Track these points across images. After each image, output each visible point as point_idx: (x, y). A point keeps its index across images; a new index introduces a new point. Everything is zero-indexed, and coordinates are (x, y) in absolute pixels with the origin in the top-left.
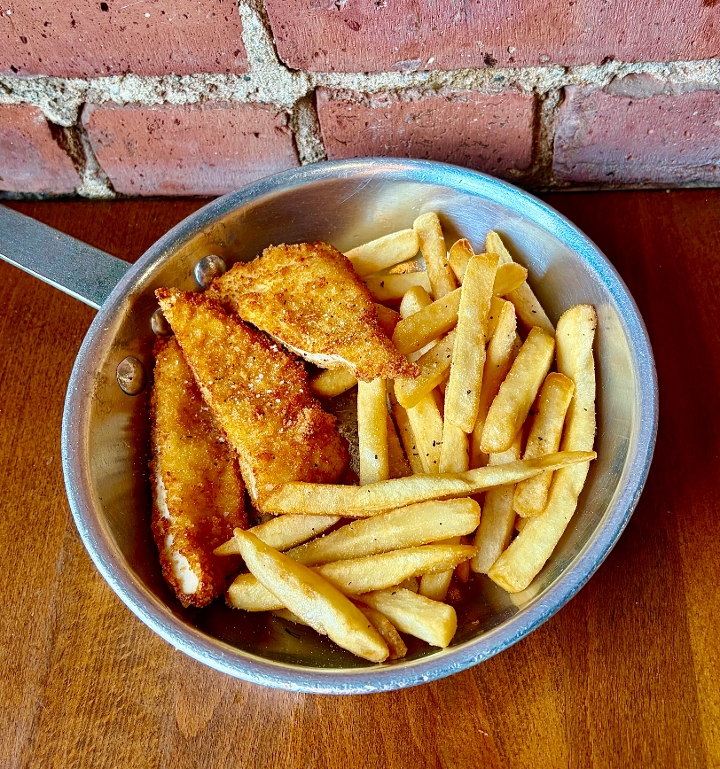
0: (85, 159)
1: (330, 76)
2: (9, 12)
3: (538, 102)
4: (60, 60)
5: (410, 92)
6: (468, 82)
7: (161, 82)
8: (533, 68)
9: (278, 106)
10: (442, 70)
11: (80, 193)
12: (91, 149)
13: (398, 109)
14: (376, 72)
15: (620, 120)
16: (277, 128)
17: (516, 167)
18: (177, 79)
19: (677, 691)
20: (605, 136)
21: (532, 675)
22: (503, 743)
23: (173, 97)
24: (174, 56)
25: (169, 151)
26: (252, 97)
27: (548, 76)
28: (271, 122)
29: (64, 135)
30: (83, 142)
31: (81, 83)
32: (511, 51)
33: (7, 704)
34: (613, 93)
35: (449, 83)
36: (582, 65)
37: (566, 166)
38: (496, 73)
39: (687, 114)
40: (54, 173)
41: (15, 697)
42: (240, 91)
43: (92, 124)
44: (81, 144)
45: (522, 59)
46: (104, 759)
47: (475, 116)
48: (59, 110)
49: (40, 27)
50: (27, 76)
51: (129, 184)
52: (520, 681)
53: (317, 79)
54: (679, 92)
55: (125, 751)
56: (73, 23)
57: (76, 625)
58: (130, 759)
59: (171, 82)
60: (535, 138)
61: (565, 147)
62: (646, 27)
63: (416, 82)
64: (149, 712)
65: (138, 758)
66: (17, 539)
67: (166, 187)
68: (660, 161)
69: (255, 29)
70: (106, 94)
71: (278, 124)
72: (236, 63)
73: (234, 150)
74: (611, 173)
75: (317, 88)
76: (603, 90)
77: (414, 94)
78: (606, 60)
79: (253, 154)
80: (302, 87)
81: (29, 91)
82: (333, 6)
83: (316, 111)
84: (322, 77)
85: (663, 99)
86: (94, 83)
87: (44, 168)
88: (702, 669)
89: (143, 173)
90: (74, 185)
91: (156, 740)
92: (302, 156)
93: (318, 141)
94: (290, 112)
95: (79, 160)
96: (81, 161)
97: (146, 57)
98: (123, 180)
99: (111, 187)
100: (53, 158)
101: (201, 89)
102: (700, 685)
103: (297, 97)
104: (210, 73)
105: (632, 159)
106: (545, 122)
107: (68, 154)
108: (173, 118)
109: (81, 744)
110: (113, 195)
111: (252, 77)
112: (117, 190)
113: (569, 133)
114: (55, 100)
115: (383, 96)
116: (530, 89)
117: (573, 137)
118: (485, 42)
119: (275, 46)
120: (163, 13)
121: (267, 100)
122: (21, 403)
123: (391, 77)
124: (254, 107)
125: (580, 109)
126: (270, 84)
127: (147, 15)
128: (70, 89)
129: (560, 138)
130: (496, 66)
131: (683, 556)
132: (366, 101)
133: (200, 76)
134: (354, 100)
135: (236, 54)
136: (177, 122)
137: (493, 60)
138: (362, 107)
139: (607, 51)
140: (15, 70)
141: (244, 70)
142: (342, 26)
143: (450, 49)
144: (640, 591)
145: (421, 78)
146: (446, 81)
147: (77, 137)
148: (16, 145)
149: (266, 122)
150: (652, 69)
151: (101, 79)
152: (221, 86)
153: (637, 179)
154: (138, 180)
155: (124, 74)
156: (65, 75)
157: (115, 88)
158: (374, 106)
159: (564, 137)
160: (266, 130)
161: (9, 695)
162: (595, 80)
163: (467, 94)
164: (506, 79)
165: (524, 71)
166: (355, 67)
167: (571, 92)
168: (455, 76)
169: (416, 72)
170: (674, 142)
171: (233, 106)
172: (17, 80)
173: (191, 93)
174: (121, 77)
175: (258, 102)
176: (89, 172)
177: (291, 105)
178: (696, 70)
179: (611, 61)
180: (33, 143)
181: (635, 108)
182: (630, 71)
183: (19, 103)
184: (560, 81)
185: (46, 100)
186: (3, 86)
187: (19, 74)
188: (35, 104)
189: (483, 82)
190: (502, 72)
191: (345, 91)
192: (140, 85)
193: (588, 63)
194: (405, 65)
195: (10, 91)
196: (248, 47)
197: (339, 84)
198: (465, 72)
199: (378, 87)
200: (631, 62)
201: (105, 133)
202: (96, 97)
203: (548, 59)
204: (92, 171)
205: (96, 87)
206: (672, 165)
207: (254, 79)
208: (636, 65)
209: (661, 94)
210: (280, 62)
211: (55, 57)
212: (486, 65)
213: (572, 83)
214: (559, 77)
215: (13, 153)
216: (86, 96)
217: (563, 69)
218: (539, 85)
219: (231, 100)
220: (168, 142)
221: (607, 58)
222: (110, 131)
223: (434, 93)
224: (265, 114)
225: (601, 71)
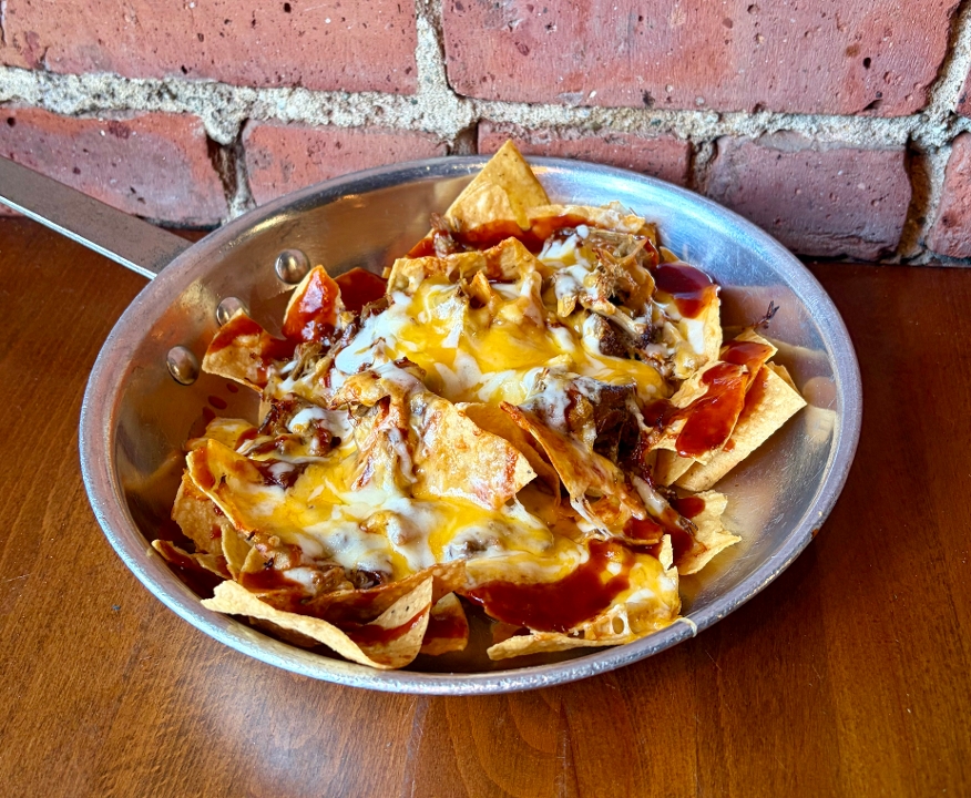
0: (236, 187)
1: (495, 107)
2: (192, 5)
3: (692, 155)
4: (233, 64)
5: (570, 132)
6: (626, 123)
7: (329, 99)
8: (688, 112)
9: (441, 136)
10: (602, 107)
12: (244, 175)
13: (557, 146)
14: (540, 104)
15: (769, 175)
18: (346, 97)
20: (754, 194)
23: (340, 118)
24: (347, 69)
25: (324, 178)
26: (416, 124)
27: (702, 124)
28: (433, 151)
29: (219, 155)
30: (237, 167)
31: (248, 93)
32: (669, 90)
34: (763, 146)
35: (608, 123)
36: (735, 111)
38: (654, 116)
39: (832, 173)
40: (201, 198)
41: (112, 639)
42: (406, 115)
43: (251, 142)
44: (235, 170)
45: (679, 100)
47: (630, 162)
49: (219, 23)
50: (196, 79)
53: (482, 109)
54: (825, 149)
56: (254, 22)
59: (339, 100)
62: (795, 73)
63: (577, 120)
68: (807, 228)
69: (430, 45)
70: (272, 108)
72: (406, 81)
75: (480, 120)
76: (754, 141)
78: (758, 108)
80: (465, 116)
82: (506, 27)
83: (476, 150)
84: (487, 107)
85: (810, 154)
86: (262, 95)
87: (192, 192)
90: (219, 215)
94: (451, 144)
95: (230, 187)
96: (231, 188)
97: (319, 68)
100: (203, 180)
101: (368, 110)
103: (460, 126)
104: (379, 92)
105: (780, 223)
106: (698, 176)
107: (221, 177)
108: (335, 140)
111: (419, 101)
113: (720, 190)
114: (219, 111)
115: (543, 133)
116: (683, 135)
117: (723, 195)
118: (646, 78)
119: (446, 67)
120: (344, 19)
121: (431, 128)
123: (553, 111)
124: (417, 135)
125: (731, 162)
126: (436, 110)
127: (328, 21)
128: (237, 99)
130: (654, 107)
132: (527, 136)
133: (369, 95)
134: (515, 134)
135: (408, 71)
136: (338, 145)
137: (652, 99)
138: (523, 142)
139: (759, 97)
140: (184, 70)
141: (413, 91)
142: (512, 49)
143: (611, 83)
145: (582, 114)
146: (605, 121)
147: (232, 161)
148: (169, 161)
149: (427, 151)
150: (800, 125)
151: (270, 90)
152: (388, 109)
155: (296, 85)
156: (234, 82)
157: (282, 102)
158: (534, 142)
161: (106, 637)
162: (746, 131)
163: (624, 136)
164: (662, 124)
165: (680, 115)
166: (520, 96)
167: (724, 145)
168: (614, 116)
169: (578, 107)
170: (820, 205)
171: (396, 133)
172: (185, 83)
173: (357, 115)
174: (291, 89)
175: (422, 129)
176: (238, 200)
177: (453, 136)
178: (840, 129)
179: (762, 111)
180: (186, 160)
181: (782, 163)
182: (779, 126)
183: (180, 111)
184: (714, 129)
185: (209, 110)
186: (169, 91)
187: (188, 75)
188: (197, 114)
189: (640, 126)
190: (659, 116)
191: (507, 124)
192: (307, 102)
193: (741, 111)
194: (567, 97)
195: (174, 97)
196: (420, 64)
197: (502, 115)
198: (624, 112)
199: (539, 121)
200: (781, 112)
201: (264, 152)
202: (261, 111)
203: (702, 101)
204: (242, 200)
205: (264, 99)
206: (819, 234)
207: (421, 103)
208: (785, 119)
209: (809, 149)
210: (448, 85)
211: (229, 60)
212: (644, 104)
213: (725, 133)
214: (713, 124)
215: (163, 170)
216: (251, 110)
217: (717, 117)
218: (694, 133)
219: (395, 126)
220: (325, 168)
221: (758, 106)
222: (269, 151)
223: (593, 133)
224: (426, 143)
225: (752, 122)
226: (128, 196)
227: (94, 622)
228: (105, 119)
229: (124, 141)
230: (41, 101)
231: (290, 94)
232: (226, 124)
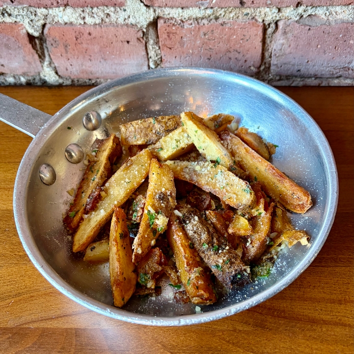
0: (44, 56)
1: (165, 10)
3: (265, 30)
5: (203, 21)
6: (231, 15)
7: (83, 11)
8: (263, 8)
9: (139, 26)
10: (219, 7)
11: (42, 75)
12: (48, 51)
13: (197, 29)
14: (187, 7)
15: (304, 39)
16: (138, 39)
17: (253, 65)
18: (91, 9)
20: (296, 48)
23: (89, 20)
25: (85, 51)
26: (126, 21)
27: (270, 14)
28: (135, 35)
29: (35, 42)
30: (45, 48)
31: (44, 11)
34: (301, 24)
35: (222, 16)
36: (287, 7)
37: (277, 66)
38: (245, 11)
39: (337, 36)
40: (29, 63)
42: (119, 17)
43: (48, 35)
44: (43, 49)
45: (258, 2)
47: (234, 35)
48: (33, 26)
50: (18, 5)
51: (65, 71)
53: (158, 11)
54: (333, 24)
59: (88, 11)
60: (263, 50)
61: (277, 55)
63: (206, 15)
67: (83, 72)
68: (322, 64)
70: (56, 18)
71: (139, 37)
73: (117, 51)
74: (299, 71)
75: (158, 17)
76: (296, 22)
77: (205, 21)
78: (299, 4)
79: (126, 53)
80: (150, 16)
81: (19, 15)
83: (157, 32)
84: (161, 10)
85: (325, 27)
86: (50, 11)
87: (25, 60)
89: (72, 64)
90: (39, 71)
92: (149, 56)
93: (158, 48)
94: (145, 30)
95: (42, 57)
96: (43, 57)
98: (62, 68)
99: (57, 73)
100: (29, 55)
101: (102, 16)
103: (148, 21)
104: (107, 6)
105: (309, 62)
106: (268, 41)
107: (37, 53)
108: (88, 32)
111: (127, 9)
113: (279, 47)
114: (32, 21)
115: (190, 22)
116: (261, 21)
117: (281, 49)
121: (134, 23)
123: (194, 11)
124: (127, 26)
125: (285, 33)
126: (136, 13)
128: (39, 14)
130: (245, 6)
132: (182, 24)
133: (102, 8)
134: (176, 23)
136: (90, 34)
137: (244, 2)
138: (180, 27)
140: (12, 2)
141: (123, 5)
145: (209, 12)
146: (221, 15)
147: (41, 45)
148: (12, 46)
149: (133, 35)
150: (320, 12)
151: (54, 9)
152: (112, 14)
153: (311, 75)
154: (70, 68)
155: (66, 5)
156: (36, 6)
157: (60, 14)
158: (185, 27)
159: (277, 50)
160: (133, 40)
162: (292, 16)
163: (231, 22)
164: (250, 15)
165: (258, 10)
166: (177, 4)
167: (281, 24)
168: (225, 12)
169: (206, 8)
170: (330, 53)
171: (117, 26)
172: (13, 8)
173: (97, 18)
174: (64, 8)
175: (129, 24)
176: (46, 63)
177: (145, 26)
178: (342, 12)
179: (301, 6)
180: (20, 46)
181: (311, 32)
182: (309, 13)
183: (13, 22)
184: (276, 17)
185: (27, 20)
186: (7, 12)
187: (14, 4)
188: (21, 23)
189: (238, 16)
190: (248, 11)
191: (172, 19)
192: (73, 13)
193: (290, 6)
194: (201, 3)
195: (10, 15)
197: (169, 14)
198: (230, 10)
199: (188, 16)
200: (311, 6)
201: (55, 40)
202: (51, 20)
203: (270, 2)
204: (48, 63)
205: (52, 14)
206: (328, 67)
207: (128, 10)
208: (313, 9)
209: (325, 24)
212: (240, 5)
213: (281, 18)
214: (275, 14)
215: (10, 51)
216: (46, 19)
217: (277, 9)
218: (266, 19)
219: (116, 23)
220: (85, 46)
221: (299, 3)
222: (57, 39)
223: (215, 21)
224: (132, 31)
225: (295, 12)
231: (64, 10)
232: (36, 27)
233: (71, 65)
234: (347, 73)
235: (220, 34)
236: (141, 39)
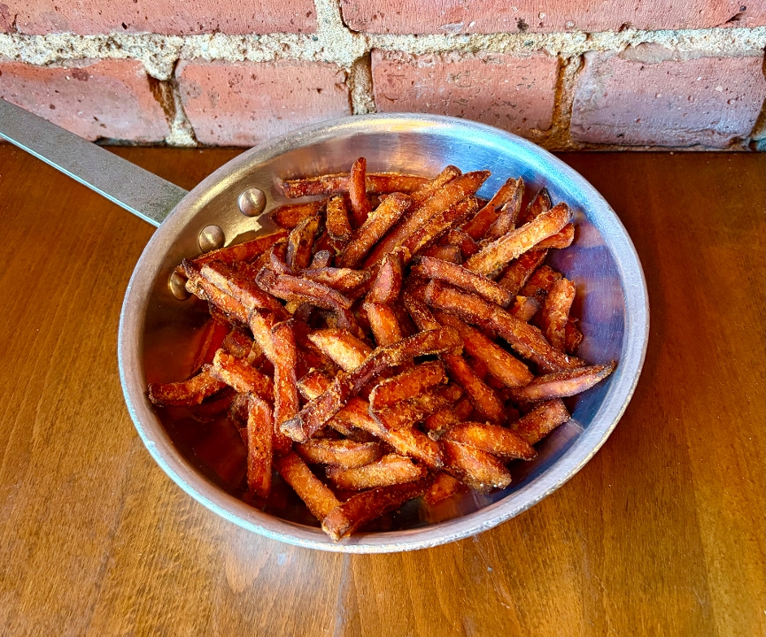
0: (174, 111)
1: (385, 38)
3: (561, 67)
4: (163, 18)
5: (452, 55)
6: (502, 46)
7: (244, 40)
8: (558, 34)
9: (340, 65)
10: (480, 34)
11: (168, 141)
12: (180, 102)
13: (440, 69)
14: (425, 34)
15: (632, 83)
16: (336, 85)
17: (539, 127)
18: (257, 38)
19: (689, 579)
20: (618, 99)
21: (551, 556)
22: (524, 616)
23: (253, 55)
24: (256, 16)
25: (245, 104)
26: (317, 56)
27: (571, 42)
28: (333, 79)
29: (159, 87)
30: (174, 96)
31: (177, 40)
32: (541, 17)
33: (78, 553)
34: (627, 59)
35: (485, 46)
36: (602, 31)
37: (582, 128)
38: (527, 39)
39: (691, 79)
40: (149, 122)
41: (86, 547)
42: (308, 49)
43: (183, 78)
44: (172, 98)
45: (551, 24)
46: (161, 606)
47: (506, 78)
48: (157, 64)
50: (134, 32)
51: (209, 134)
52: (540, 560)
53: (374, 41)
54: (686, 58)
55: (179, 600)
57: (143, 489)
58: (183, 608)
59: (251, 41)
60: (556, 100)
61: (582, 110)
63: (457, 45)
64: (202, 567)
65: (190, 608)
66: (97, 414)
67: (239, 137)
68: (665, 125)
70: (197, 51)
71: (338, 82)
72: (308, 23)
73: (299, 105)
74: (621, 135)
75: (372, 50)
76: (619, 56)
78: (623, 27)
79: (314, 109)
80: (360, 47)
81: (135, 47)
83: (370, 73)
84: (378, 39)
85: (671, 64)
86: (188, 40)
87: (140, 118)
88: (712, 561)
89: (222, 124)
90: (163, 135)
91: (206, 593)
92: (355, 111)
93: (370, 99)
94: (349, 71)
95: (170, 112)
96: (171, 112)
97: (233, 17)
98: (204, 131)
99: (194, 138)
100: (149, 108)
101: (276, 47)
102: (710, 575)
103: (356, 56)
104: (284, 33)
105: (641, 122)
106: (566, 86)
107: (162, 106)
108: (251, 74)
109: (141, 592)
110: (195, 144)
111: (319, 38)
112: (199, 139)
113: (586, 96)
115: (429, 57)
116: (555, 53)
117: (589, 101)
118: (520, 8)
119: (341, 9)
121: (330, 59)
122: (109, 303)
123: (437, 39)
124: (319, 65)
125: (598, 73)
126: (334, 44)
128: (168, 45)
129: (578, 101)
130: (527, 31)
131: (692, 458)
132: (414, 61)
133: (276, 35)
134: (403, 60)
135: (308, 14)
136: (254, 77)
137: (526, 25)
138: (410, 67)
139: (625, 19)
140: (125, 26)
141: (314, 30)
143: (489, 14)
144: (652, 487)
145: (463, 40)
146: (483, 44)
147: (170, 92)
148: (120, 96)
149: (328, 79)
150: (662, 38)
151: (194, 36)
152: (293, 45)
153: (643, 142)
154: (217, 131)
155: (214, 32)
156: (165, 32)
157: (205, 45)
158: (420, 66)
159: (582, 101)
160: (327, 87)
161: (81, 545)
162: (612, 47)
163: (500, 57)
164: (534, 45)
165: (551, 36)
166: (407, 29)
167: (590, 58)
168: (491, 40)
169: (458, 35)
170: (678, 106)
171: (302, 64)
172: (126, 36)
173: (268, 52)
174: (211, 35)
175: (323, 60)
176: (177, 122)
177: (350, 64)
178: (701, 39)
179: (627, 29)
180: (134, 95)
181: (646, 72)
182: (643, 39)
183: (125, 57)
184: (582, 47)
185: (148, 55)
186: (115, 43)
187: (128, 30)
188: (138, 59)
189: (514, 47)
190: (532, 38)
191: (396, 52)
192: (226, 44)
193: (607, 30)
194: (449, 28)
195: (120, 47)
196: (319, 9)
197: (392, 45)
198: (500, 37)
199: (425, 48)
200: (645, 29)
201: (193, 86)
202: (188, 53)
203: (572, 25)
204: (180, 122)
205: (190, 44)
206: (676, 129)
207: (321, 39)
208: (649, 34)
209: (670, 60)
210: (344, 24)
211: (159, 16)
212: (518, 30)
213: (592, 49)
214: (581, 42)
215: (117, 103)
216: (180, 52)
217: (585, 35)
218: (563, 51)
219: (300, 59)
220: (244, 95)
221: (623, 25)
222: (198, 84)
223: (472, 55)
224: (327, 72)
225: (617, 38)
226: (93, 123)
227: (72, 530)
228: (68, 67)
229: (85, 83)
230: (18, 56)
231: (211, 39)
232: (161, 65)
233: (220, 126)
234: (710, 138)
235: (480, 77)
236: (342, 85)
